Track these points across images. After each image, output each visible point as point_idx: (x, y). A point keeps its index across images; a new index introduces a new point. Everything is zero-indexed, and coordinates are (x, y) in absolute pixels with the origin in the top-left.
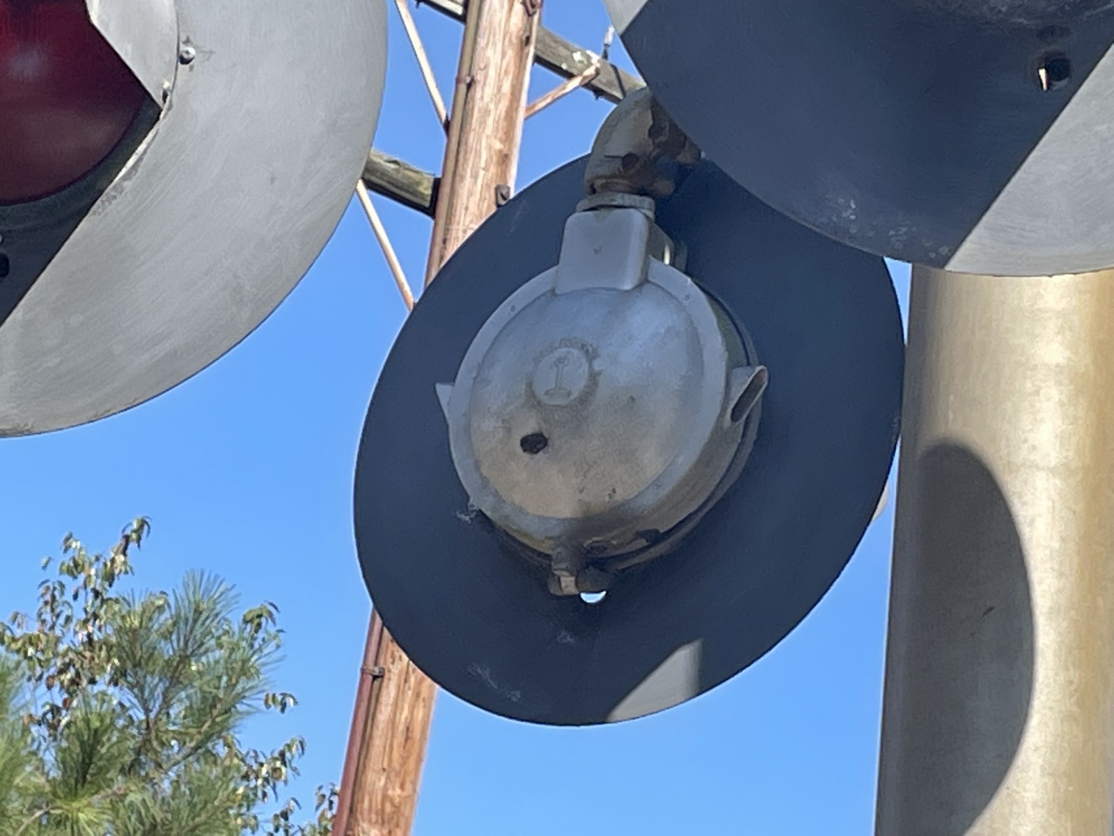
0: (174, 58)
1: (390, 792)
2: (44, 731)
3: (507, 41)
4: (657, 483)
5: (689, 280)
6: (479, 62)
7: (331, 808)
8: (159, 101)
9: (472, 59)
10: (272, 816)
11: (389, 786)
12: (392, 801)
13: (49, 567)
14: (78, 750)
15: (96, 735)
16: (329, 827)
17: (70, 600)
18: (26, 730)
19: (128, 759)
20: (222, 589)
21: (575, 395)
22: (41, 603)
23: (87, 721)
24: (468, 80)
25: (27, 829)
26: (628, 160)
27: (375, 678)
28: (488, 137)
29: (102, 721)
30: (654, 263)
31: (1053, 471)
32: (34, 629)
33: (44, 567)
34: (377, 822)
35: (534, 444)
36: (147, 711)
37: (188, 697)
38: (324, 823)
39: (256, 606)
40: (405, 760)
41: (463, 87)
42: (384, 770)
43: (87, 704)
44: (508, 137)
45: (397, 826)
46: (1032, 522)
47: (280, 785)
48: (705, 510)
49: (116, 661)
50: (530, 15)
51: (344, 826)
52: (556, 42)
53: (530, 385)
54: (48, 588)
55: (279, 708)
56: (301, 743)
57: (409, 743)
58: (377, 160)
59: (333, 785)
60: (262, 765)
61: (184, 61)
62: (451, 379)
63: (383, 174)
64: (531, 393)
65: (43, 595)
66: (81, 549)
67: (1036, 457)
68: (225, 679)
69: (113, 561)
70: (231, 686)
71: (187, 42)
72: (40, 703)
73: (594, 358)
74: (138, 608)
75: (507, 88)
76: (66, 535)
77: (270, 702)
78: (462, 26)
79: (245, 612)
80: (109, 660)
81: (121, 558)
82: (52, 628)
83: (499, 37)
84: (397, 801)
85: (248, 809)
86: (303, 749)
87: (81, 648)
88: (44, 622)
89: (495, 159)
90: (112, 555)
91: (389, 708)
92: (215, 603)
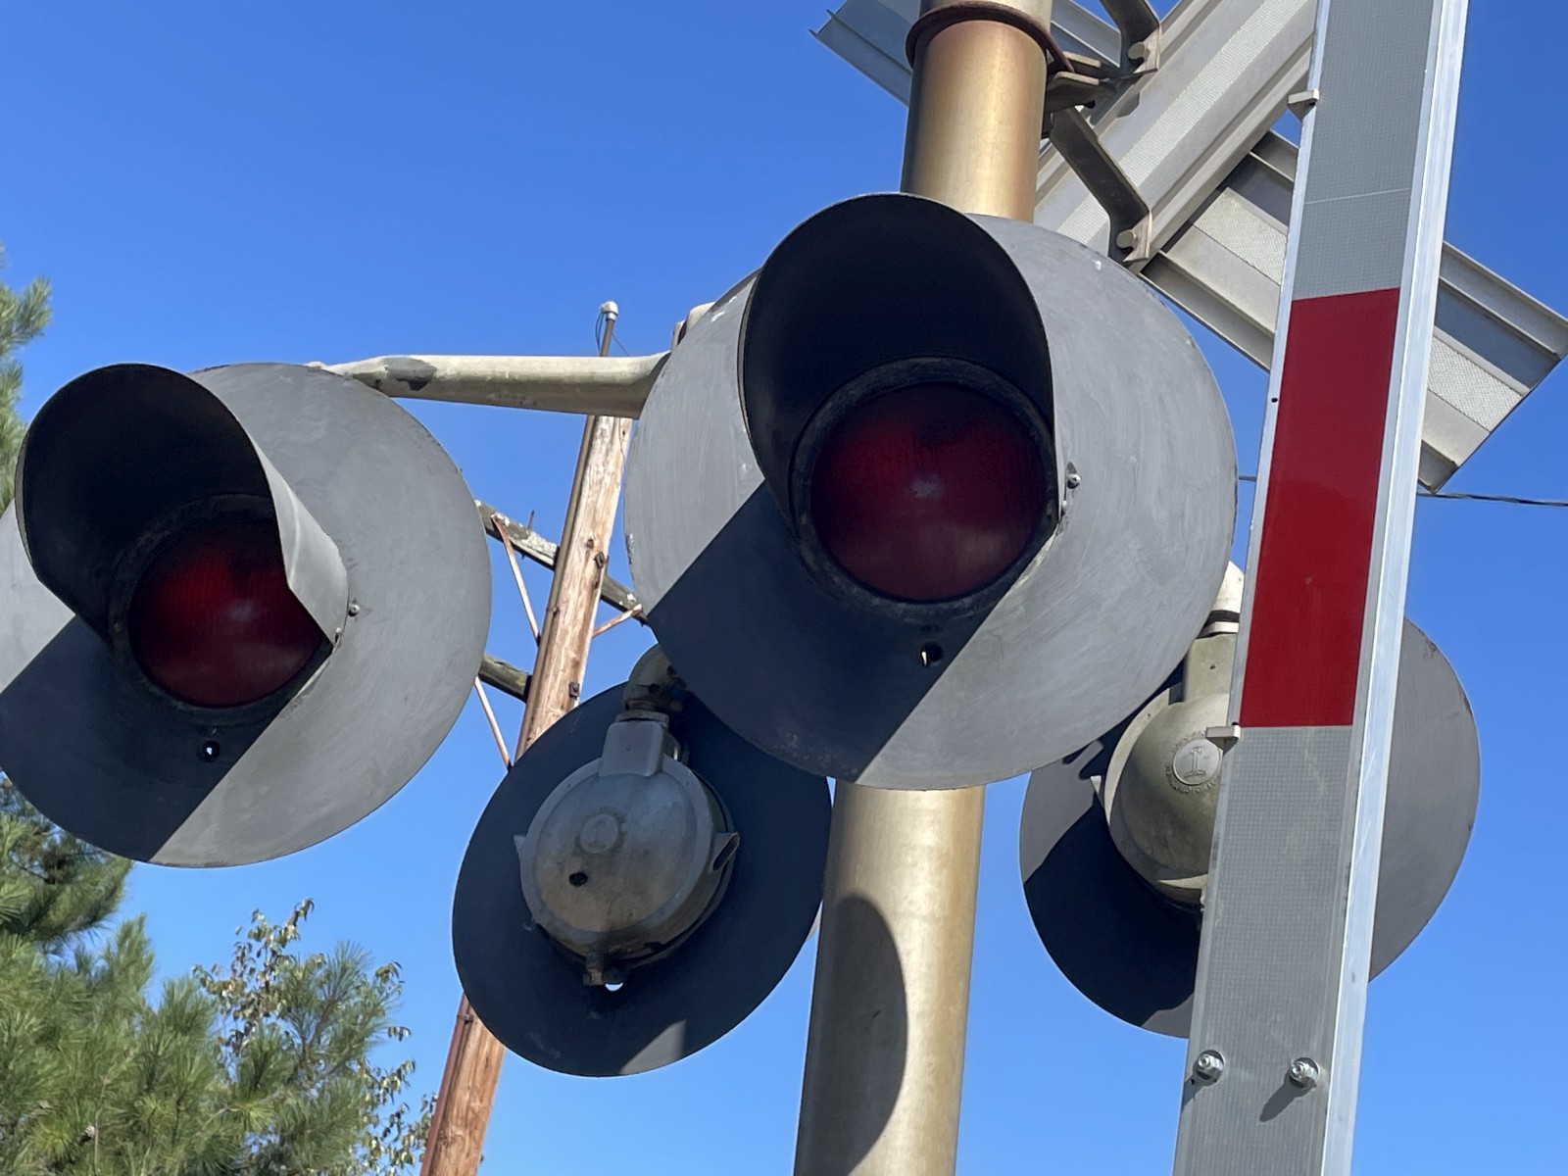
0: (344, 612)
1: (472, 1104)
2: (230, 1049)
3: (583, 583)
4: (661, 910)
5: (690, 771)
6: (563, 597)
7: (431, 1110)
8: (332, 640)
9: (558, 594)
10: (388, 1116)
11: (472, 1099)
12: (473, 1112)
13: (240, 933)
14: (253, 1064)
15: (266, 1056)
16: (429, 1124)
17: (255, 957)
18: (217, 1050)
19: (287, 1074)
20: (362, 953)
21: (608, 846)
22: (234, 958)
23: (260, 1046)
24: (555, 610)
25: (212, 1121)
26: (653, 688)
27: (466, 1022)
28: (566, 649)
29: (271, 1047)
30: (667, 758)
31: (924, 918)
32: (227, 977)
33: (237, 933)
34: (462, 1125)
35: (578, 879)
36: (304, 1039)
37: (334, 1029)
38: (426, 1121)
39: (385, 965)
40: (484, 1081)
41: (551, 615)
42: (469, 1088)
43: (261, 1031)
44: (580, 649)
45: (476, 1128)
46: (909, 954)
47: (396, 1093)
48: (693, 930)
49: (284, 1002)
50: (599, 567)
51: (438, 1127)
52: (616, 586)
53: (578, 838)
54: (240, 947)
55: (398, 1037)
56: (413, 1064)
57: (488, 1069)
58: (489, 661)
59: (434, 1094)
60: (384, 1078)
61: (351, 614)
62: (525, 832)
63: (493, 671)
64: (578, 845)
65: (236, 953)
66: (264, 920)
67: (913, 908)
68: (361, 1017)
69: (286, 929)
70: (364, 1023)
71: (355, 602)
72: (228, 1029)
73: (622, 822)
74: (302, 965)
75: (581, 616)
76: (254, 909)
77: (392, 1033)
78: (551, 572)
79: (377, 969)
80: (279, 1000)
81: (292, 928)
82: (241, 976)
83: (578, 581)
84: (477, 1110)
85: (372, 1110)
86: (414, 1067)
87: (260, 991)
88: (235, 971)
89: (570, 664)
90: (286, 925)
91: (475, 1044)
92: (357, 963)
